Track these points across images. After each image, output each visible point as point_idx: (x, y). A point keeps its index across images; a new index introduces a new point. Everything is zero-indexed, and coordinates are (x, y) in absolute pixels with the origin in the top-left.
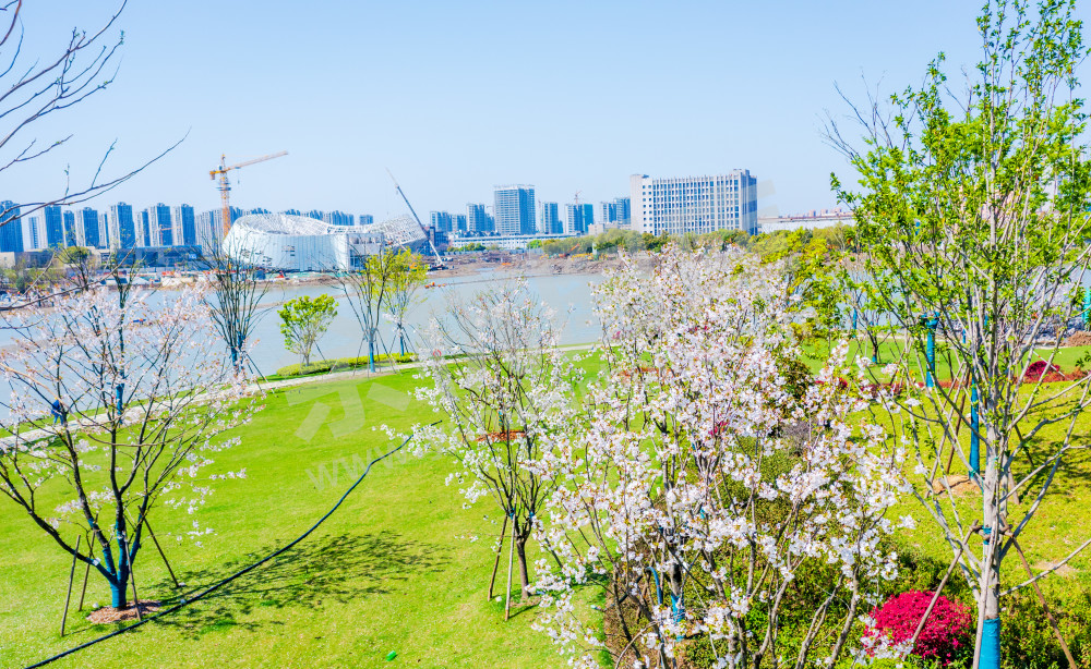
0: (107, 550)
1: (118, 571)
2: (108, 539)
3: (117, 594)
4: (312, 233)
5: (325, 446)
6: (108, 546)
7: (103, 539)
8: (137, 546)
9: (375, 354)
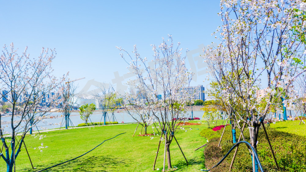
0: (7, 151)
1: (10, 158)
2: (8, 147)
3: (9, 168)
4: (90, 98)
5: (90, 138)
6: (8, 149)
7: (6, 146)
8: (19, 150)
9: (106, 122)
